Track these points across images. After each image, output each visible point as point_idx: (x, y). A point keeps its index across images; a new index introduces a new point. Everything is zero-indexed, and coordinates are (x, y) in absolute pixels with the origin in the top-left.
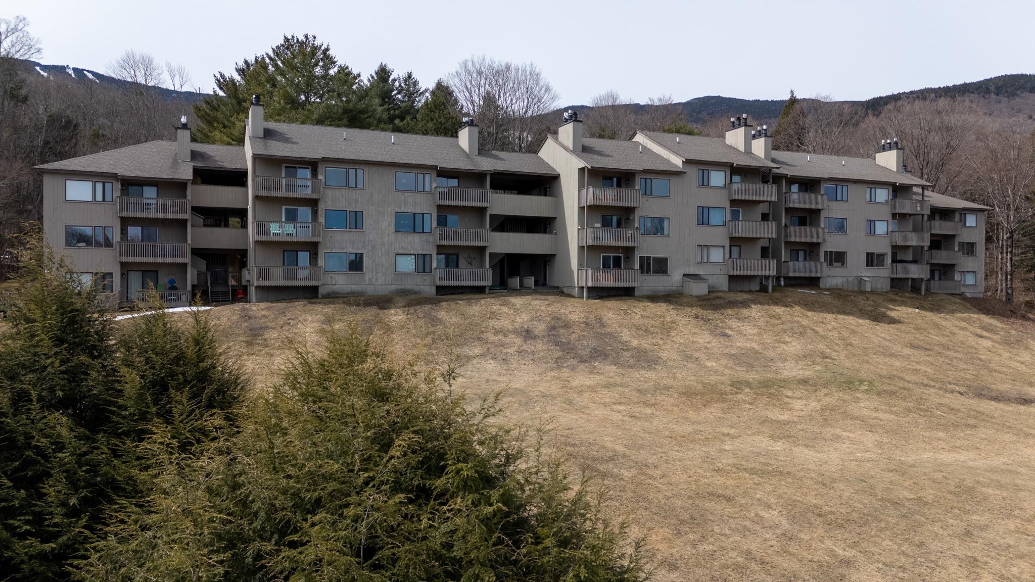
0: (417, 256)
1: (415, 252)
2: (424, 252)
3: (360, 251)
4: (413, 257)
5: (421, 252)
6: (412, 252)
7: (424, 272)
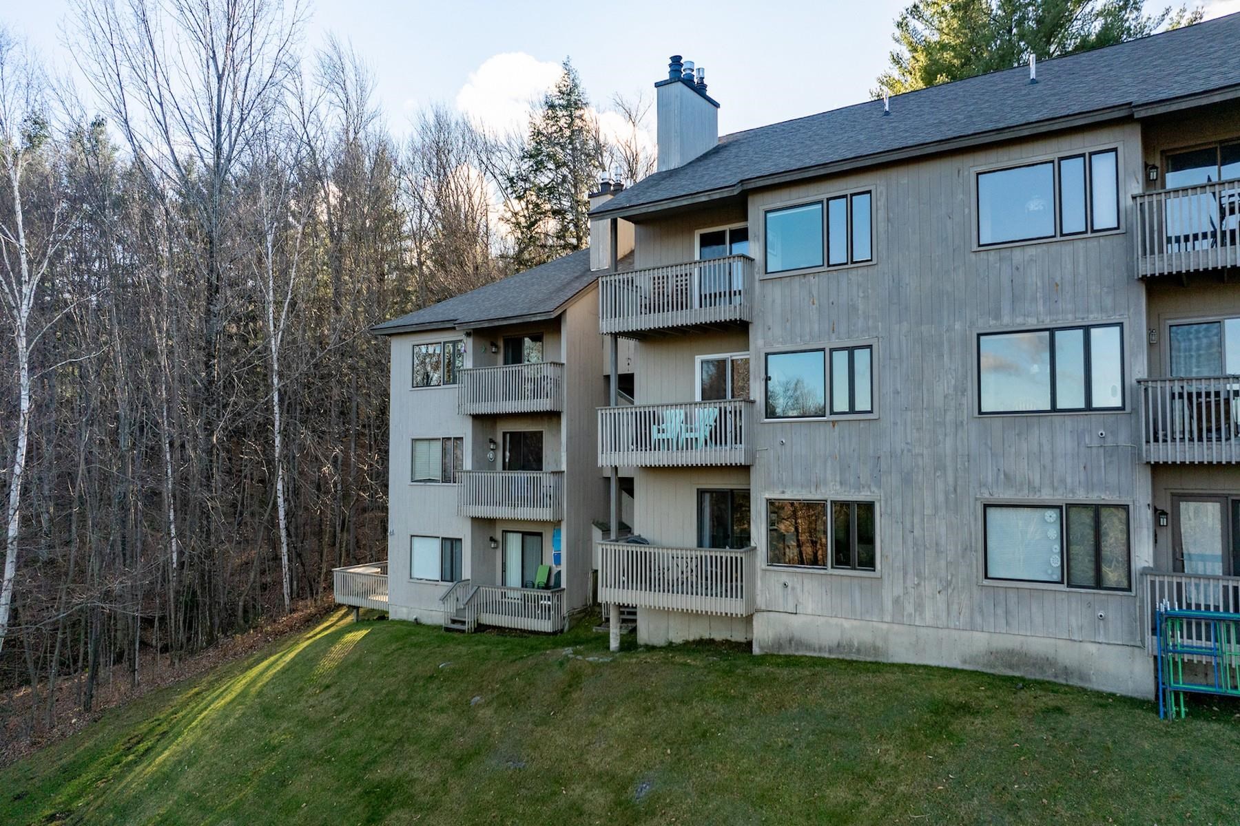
0: (1066, 511)
1: (1060, 498)
2: (1095, 497)
3: (863, 496)
4: (1052, 515)
5: (1081, 496)
6: (1046, 496)
7: (1099, 583)
